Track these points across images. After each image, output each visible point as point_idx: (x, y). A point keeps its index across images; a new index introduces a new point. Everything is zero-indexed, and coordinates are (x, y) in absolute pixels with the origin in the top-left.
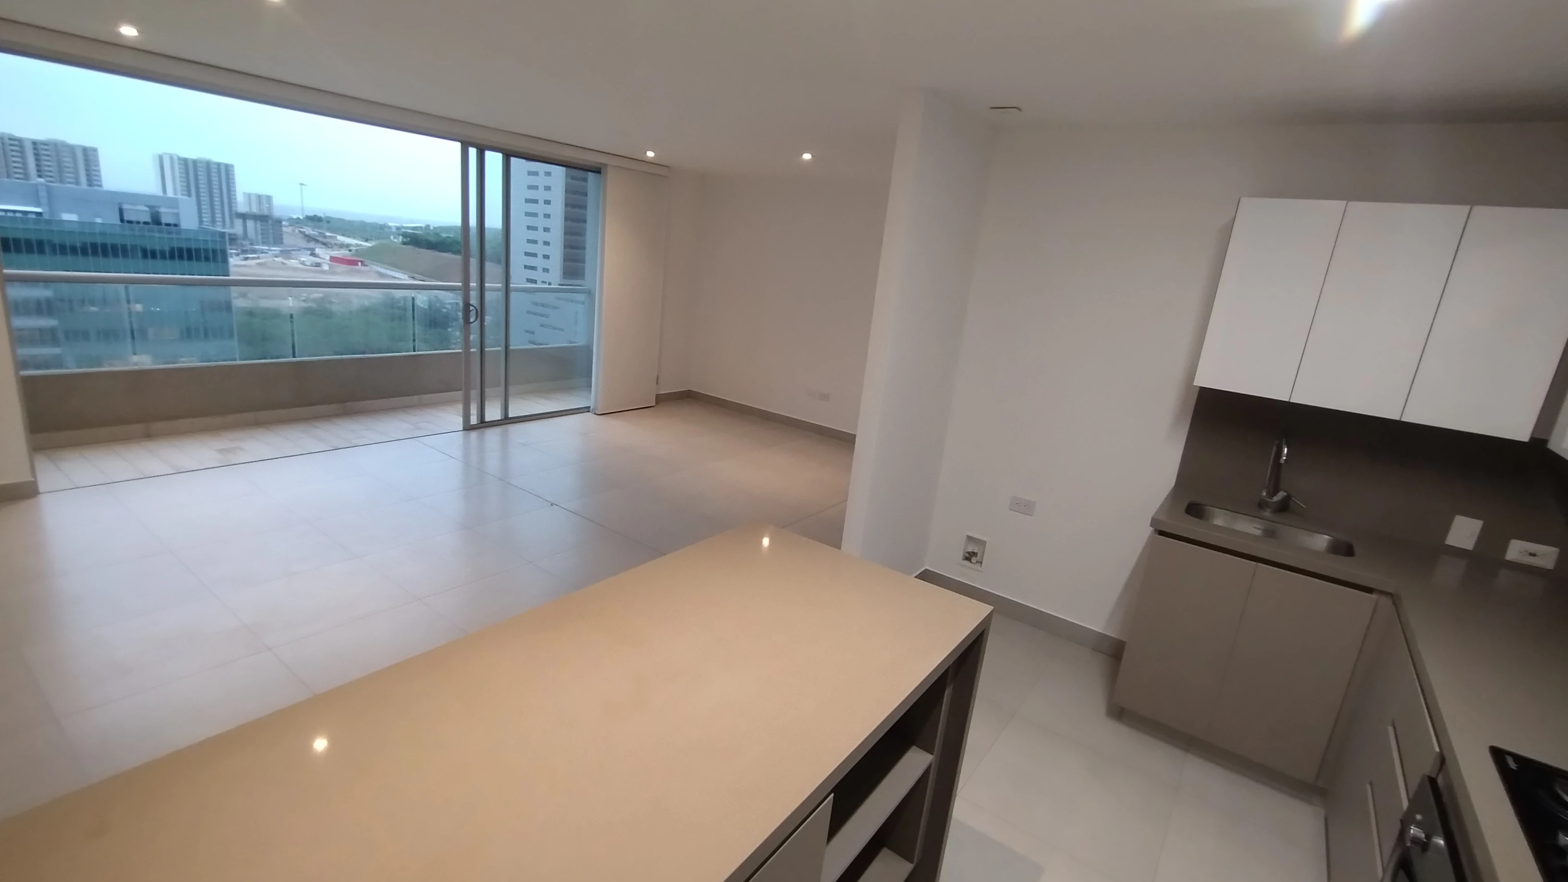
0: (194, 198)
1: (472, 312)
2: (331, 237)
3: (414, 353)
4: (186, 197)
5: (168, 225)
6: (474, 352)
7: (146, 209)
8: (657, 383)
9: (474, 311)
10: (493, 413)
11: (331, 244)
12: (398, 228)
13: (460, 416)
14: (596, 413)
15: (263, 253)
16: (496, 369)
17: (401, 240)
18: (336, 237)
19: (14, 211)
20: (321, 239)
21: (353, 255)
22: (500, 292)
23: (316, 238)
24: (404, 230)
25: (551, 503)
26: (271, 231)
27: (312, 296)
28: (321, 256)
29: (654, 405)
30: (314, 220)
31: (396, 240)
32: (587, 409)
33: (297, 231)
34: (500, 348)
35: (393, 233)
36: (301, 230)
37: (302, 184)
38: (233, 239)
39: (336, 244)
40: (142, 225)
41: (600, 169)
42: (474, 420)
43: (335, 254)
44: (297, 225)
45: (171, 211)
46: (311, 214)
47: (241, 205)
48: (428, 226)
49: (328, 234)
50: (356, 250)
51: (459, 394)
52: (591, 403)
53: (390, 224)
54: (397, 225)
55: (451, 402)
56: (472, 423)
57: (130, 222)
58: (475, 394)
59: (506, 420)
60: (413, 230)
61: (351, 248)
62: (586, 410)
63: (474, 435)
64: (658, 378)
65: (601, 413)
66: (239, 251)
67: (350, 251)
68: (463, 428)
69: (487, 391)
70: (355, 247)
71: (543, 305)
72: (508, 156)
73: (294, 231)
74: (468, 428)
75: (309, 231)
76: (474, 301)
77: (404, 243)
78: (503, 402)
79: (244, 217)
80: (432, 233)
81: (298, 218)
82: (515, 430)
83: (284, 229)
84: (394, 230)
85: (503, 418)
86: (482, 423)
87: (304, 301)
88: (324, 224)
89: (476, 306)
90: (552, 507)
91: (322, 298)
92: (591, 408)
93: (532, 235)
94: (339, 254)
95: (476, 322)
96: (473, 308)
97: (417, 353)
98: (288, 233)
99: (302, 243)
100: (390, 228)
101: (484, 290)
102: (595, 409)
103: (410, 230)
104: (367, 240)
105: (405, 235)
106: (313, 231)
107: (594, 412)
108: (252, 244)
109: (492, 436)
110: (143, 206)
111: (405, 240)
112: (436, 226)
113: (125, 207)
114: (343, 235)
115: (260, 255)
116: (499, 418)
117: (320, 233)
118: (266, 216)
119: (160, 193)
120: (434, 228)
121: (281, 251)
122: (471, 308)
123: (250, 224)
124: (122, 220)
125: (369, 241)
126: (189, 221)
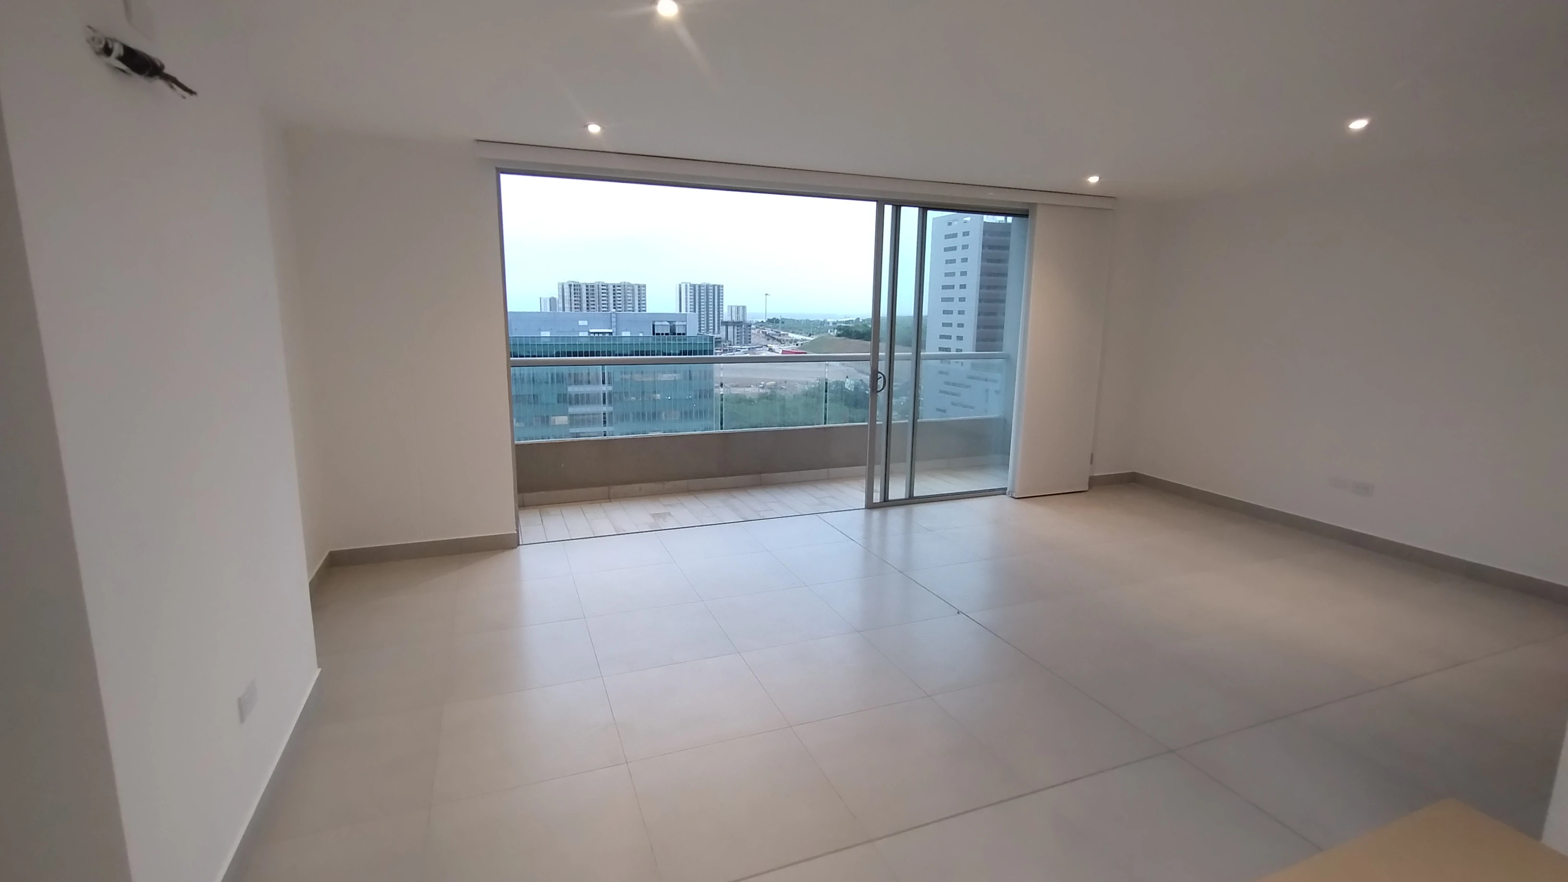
0: (697, 312)
1: (879, 380)
2: (784, 334)
3: (825, 426)
4: (693, 313)
5: (679, 334)
6: (880, 424)
7: (668, 324)
8: (1091, 463)
9: (882, 378)
10: (897, 491)
11: (783, 340)
12: (834, 323)
13: (863, 492)
14: (1014, 496)
15: (737, 351)
16: (901, 443)
17: (835, 333)
18: (788, 334)
19: (598, 333)
20: (777, 337)
21: (798, 348)
22: (910, 361)
23: (773, 336)
24: (838, 324)
25: (957, 611)
26: (743, 334)
27: (768, 384)
28: (776, 351)
29: (1087, 488)
30: (773, 321)
31: (832, 334)
32: (1003, 491)
33: (761, 332)
34: (907, 421)
35: (830, 327)
36: (764, 331)
37: (766, 295)
38: (718, 342)
39: (787, 340)
40: (664, 335)
41: (1028, 211)
42: (877, 498)
43: (786, 348)
44: (761, 328)
45: (681, 323)
46: (771, 318)
47: (726, 318)
48: (858, 319)
49: (782, 333)
50: (802, 344)
51: (863, 469)
52: (1008, 485)
53: (828, 320)
54: (833, 320)
55: (855, 477)
56: (874, 501)
57: (658, 334)
58: (879, 469)
59: (911, 500)
60: (846, 324)
61: (797, 343)
62: (1001, 492)
63: (876, 514)
64: (1092, 455)
65: (1018, 497)
66: (722, 351)
67: (797, 345)
68: (865, 506)
69: (892, 466)
70: (801, 341)
71: (954, 384)
72: (924, 208)
73: (759, 332)
74: (870, 506)
75: (769, 331)
76: (882, 367)
77: (838, 336)
78: (909, 479)
79: (726, 324)
80: (861, 324)
81: (762, 322)
82: (920, 510)
83: (752, 331)
84: (831, 325)
85: (908, 497)
86: (885, 501)
87: (763, 388)
88: (780, 324)
89: (884, 373)
90: (959, 615)
91: (775, 385)
92: (1008, 490)
93: (947, 319)
94: (789, 348)
95: (883, 391)
96: (881, 376)
97: (827, 425)
98: (755, 334)
99: (764, 341)
100: (829, 323)
101: (894, 360)
102: (1012, 492)
103: (843, 324)
104: (810, 335)
105: (839, 328)
106: (772, 331)
107: (1010, 495)
108: (730, 345)
109: (895, 516)
110: (666, 322)
111: (839, 333)
112: (864, 319)
113: (656, 323)
114: (793, 332)
115: (735, 353)
116: (904, 497)
117: (777, 332)
118: (741, 322)
119: (678, 312)
120: (863, 320)
121: (749, 349)
122: (880, 375)
123: (730, 329)
124: (654, 334)
125: (812, 336)
126: (692, 331)
